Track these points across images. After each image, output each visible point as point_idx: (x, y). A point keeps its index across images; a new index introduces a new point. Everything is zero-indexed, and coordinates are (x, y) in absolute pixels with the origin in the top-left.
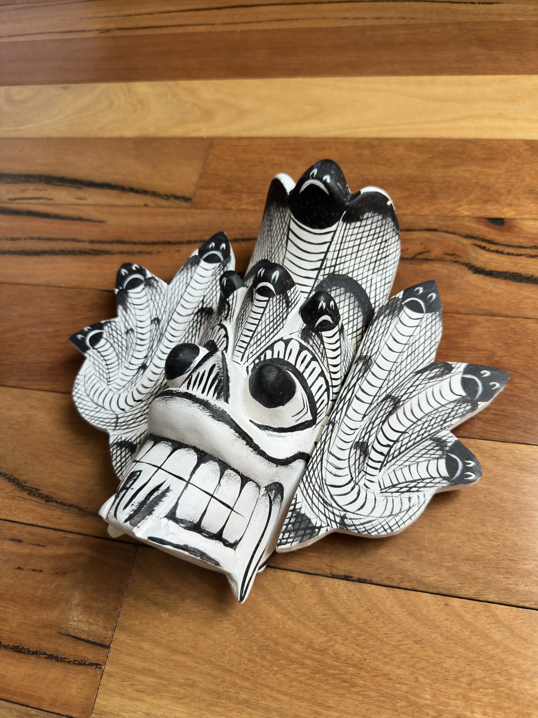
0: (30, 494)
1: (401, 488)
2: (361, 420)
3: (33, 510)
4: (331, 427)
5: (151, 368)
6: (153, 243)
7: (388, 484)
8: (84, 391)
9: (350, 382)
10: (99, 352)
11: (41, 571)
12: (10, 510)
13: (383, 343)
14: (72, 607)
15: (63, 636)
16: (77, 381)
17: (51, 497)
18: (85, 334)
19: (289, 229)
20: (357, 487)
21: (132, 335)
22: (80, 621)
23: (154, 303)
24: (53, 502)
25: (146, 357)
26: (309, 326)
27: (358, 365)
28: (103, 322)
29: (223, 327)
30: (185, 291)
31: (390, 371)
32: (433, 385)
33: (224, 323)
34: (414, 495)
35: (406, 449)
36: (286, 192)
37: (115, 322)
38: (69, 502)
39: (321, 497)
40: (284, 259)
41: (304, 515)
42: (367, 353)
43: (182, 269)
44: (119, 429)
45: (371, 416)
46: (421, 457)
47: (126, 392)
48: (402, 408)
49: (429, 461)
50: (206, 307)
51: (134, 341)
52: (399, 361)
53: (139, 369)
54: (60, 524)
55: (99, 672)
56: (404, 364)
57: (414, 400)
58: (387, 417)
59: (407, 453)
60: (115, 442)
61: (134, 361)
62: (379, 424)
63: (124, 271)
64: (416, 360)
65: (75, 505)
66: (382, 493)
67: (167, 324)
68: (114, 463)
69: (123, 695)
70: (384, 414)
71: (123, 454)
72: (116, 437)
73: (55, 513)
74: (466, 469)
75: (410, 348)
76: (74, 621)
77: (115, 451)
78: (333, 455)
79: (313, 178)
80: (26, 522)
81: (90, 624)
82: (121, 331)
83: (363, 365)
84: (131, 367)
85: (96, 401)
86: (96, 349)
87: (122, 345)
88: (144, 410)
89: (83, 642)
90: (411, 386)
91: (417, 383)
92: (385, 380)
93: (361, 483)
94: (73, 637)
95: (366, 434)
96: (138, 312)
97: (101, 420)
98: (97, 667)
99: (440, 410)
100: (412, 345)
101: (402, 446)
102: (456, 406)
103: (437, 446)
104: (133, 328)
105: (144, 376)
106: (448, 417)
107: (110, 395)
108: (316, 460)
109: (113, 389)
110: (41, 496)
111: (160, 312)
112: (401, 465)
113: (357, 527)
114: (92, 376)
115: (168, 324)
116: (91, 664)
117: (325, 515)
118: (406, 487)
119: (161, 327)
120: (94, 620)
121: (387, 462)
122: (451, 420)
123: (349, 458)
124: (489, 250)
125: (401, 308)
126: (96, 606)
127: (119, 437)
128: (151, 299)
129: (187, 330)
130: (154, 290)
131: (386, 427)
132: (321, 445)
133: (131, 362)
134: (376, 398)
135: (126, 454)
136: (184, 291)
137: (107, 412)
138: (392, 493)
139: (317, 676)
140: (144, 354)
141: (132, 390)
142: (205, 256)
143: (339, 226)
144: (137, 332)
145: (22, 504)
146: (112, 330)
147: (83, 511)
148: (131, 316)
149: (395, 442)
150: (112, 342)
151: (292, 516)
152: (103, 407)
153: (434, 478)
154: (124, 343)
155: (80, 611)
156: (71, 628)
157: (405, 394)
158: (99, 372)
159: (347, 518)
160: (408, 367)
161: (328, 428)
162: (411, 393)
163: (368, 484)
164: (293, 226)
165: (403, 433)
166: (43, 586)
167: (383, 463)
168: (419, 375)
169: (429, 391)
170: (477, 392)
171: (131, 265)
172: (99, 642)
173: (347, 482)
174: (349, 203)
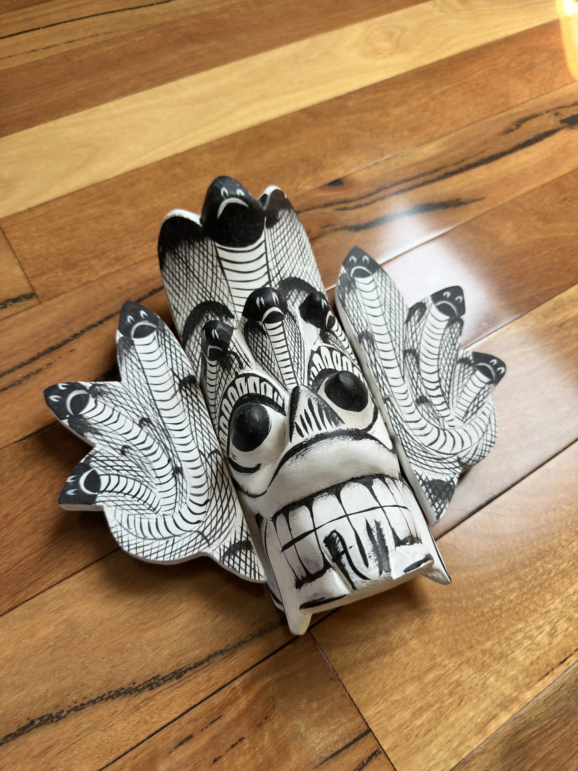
0: (152, 688)
1: (472, 410)
2: (403, 382)
3: (172, 700)
4: (388, 402)
5: (186, 466)
6: (33, 359)
7: (463, 414)
8: (135, 538)
9: (371, 360)
10: (110, 492)
11: (240, 740)
12: (146, 723)
13: (365, 315)
14: (304, 736)
15: (322, 766)
16: (115, 536)
17: (179, 670)
18: (76, 485)
19: (219, 259)
20: (446, 432)
21: (131, 451)
22: (323, 738)
23: (123, 407)
24: (186, 672)
25: (169, 461)
26: (322, 329)
27: (363, 343)
28: (82, 461)
29: (247, 376)
30: (146, 376)
31: (389, 332)
32: (424, 325)
33: (247, 370)
34: (483, 409)
35: (450, 380)
36: (197, 225)
37: (97, 452)
38: (204, 656)
39: (432, 458)
40: (229, 290)
41: (434, 481)
42: (361, 329)
43: (121, 359)
44: (214, 541)
45: (407, 374)
46: (463, 379)
47: (183, 505)
48: (421, 354)
49: (470, 378)
50: (184, 378)
51: (141, 455)
52: (388, 321)
53: (174, 475)
54: (216, 684)
55: (382, 756)
56: (393, 321)
57: (423, 343)
58: (418, 367)
59: (453, 383)
60: (222, 555)
61: (160, 473)
62: (418, 377)
63: (53, 398)
64: (397, 313)
65: (212, 653)
66: (465, 422)
67: (159, 418)
68: (242, 572)
69: (418, 749)
70: (414, 366)
71: (243, 557)
72: (218, 549)
73: (199, 679)
74: (495, 367)
75: (386, 307)
76: (318, 744)
77: (231, 562)
78: (410, 422)
79: (227, 198)
80: (176, 716)
81: (334, 731)
82: (114, 456)
83: (367, 340)
84: (163, 480)
85: (160, 537)
86: (104, 491)
87: (130, 467)
88: (221, 506)
89: (344, 751)
90: (412, 334)
91: (413, 329)
92: (392, 341)
93: (447, 427)
94: (331, 757)
95: (416, 389)
96: (115, 427)
97: (186, 547)
98: (376, 756)
99: (444, 338)
100: (385, 304)
101: (446, 381)
102: (451, 329)
103: (465, 364)
104: (125, 444)
105: (187, 479)
106: (453, 340)
107: (169, 520)
108: (403, 435)
109: (166, 513)
110: (165, 679)
111: (140, 412)
112: (458, 394)
113: (473, 459)
114: (128, 518)
115: (161, 417)
116: (370, 759)
117: (446, 468)
118: (474, 407)
119: (155, 424)
120: (335, 724)
121: (448, 399)
122: (457, 341)
123: (422, 416)
124: (350, 209)
125: (353, 281)
126: (324, 712)
127: (222, 547)
128: (116, 405)
129: (187, 410)
130: (111, 396)
131: (424, 375)
132: (395, 420)
133: (159, 476)
134: (398, 358)
135: (246, 556)
136: (144, 377)
137: (183, 536)
138: (470, 418)
140: (164, 460)
141: (188, 499)
142: (133, 333)
143: (266, 234)
144: (134, 445)
145: (153, 705)
146: (102, 461)
147: (227, 651)
148: (110, 435)
149: (439, 381)
150: (116, 472)
151: (427, 488)
152: (175, 536)
153: (484, 388)
154: (130, 464)
155: (315, 731)
156: (322, 753)
157: (413, 342)
158: (133, 509)
159: (461, 459)
160: (397, 321)
161: (387, 405)
162: (416, 339)
163: (451, 423)
164: (222, 254)
165: (438, 371)
166: (257, 749)
167: (446, 402)
168: (409, 323)
169: (425, 329)
170: (452, 310)
171: (56, 387)
172: (358, 735)
173: (437, 433)
174: (265, 208)
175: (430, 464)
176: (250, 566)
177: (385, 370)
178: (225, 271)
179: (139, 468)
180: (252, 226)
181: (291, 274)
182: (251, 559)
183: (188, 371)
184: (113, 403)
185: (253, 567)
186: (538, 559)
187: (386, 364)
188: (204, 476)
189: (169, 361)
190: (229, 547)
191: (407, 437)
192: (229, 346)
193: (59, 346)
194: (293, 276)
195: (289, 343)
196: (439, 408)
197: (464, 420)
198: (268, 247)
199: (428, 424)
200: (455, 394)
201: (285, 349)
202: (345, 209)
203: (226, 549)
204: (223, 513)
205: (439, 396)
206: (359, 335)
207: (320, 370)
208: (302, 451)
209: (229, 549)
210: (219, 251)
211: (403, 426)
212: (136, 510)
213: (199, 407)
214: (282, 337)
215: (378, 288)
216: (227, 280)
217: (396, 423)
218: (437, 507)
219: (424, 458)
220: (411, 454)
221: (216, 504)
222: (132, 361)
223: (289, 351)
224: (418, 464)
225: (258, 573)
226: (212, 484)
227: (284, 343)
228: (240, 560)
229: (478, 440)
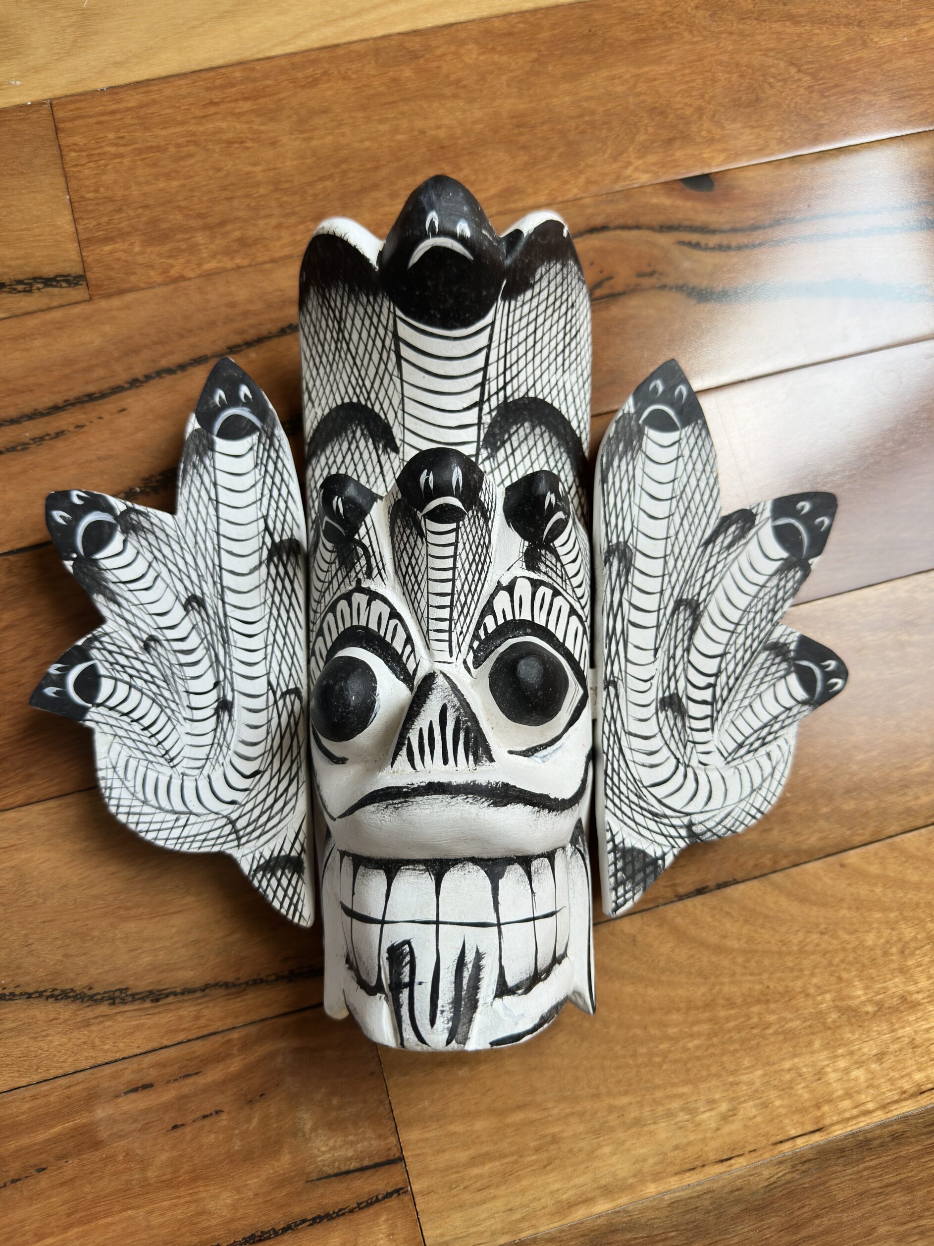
0: (114, 1003)
1: (751, 744)
2: (652, 659)
3: (138, 1028)
4: (612, 689)
5: (240, 702)
6: (56, 409)
7: (732, 746)
8: (131, 797)
9: (612, 602)
10: (111, 709)
11: (217, 1112)
12: (94, 1047)
13: (635, 510)
14: (307, 1136)
15: (318, 1182)
16: (102, 784)
17: (158, 991)
18: (60, 681)
19: (397, 338)
20: (689, 770)
21: (159, 649)
22: (333, 1148)
23: (166, 565)
24: (167, 996)
25: (216, 684)
26: (533, 543)
27: (611, 565)
28: (80, 643)
29: (374, 596)
30: (218, 518)
31: (665, 556)
32: (736, 557)
33: (375, 585)
34: (772, 748)
35: (737, 679)
36: (371, 265)
37: (106, 634)
38: (198, 984)
39: (645, 810)
40: (403, 399)
41: (633, 849)
42: (618, 537)
43: (185, 471)
44: (247, 842)
45: (666, 647)
46: (761, 683)
47: (217, 766)
48: (706, 614)
49: (774, 685)
50: (281, 541)
51: (174, 661)
52: (672, 532)
53: (217, 712)
54: (206, 1026)
55: (406, 1198)
56: (681, 536)
57: (719, 594)
58: (691, 638)
59: (740, 686)
60: (254, 867)
61: (196, 701)
62: (683, 656)
63: (58, 516)
64: (696, 521)
65: (212, 982)
66: (728, 763)
67: (220, 602)
68: (276, 904)
69: (461, 1206)
70: (684, 635)
71: (284, 882)
72: (250, 857)
73: (183, 1012)
74: (828, 676)
75: (681, 504)
76: (324, 1153)
77: (264, 883)
78: (636, 736)
79: (434, 235)
80: (138, 1051)
81: (352, 1143)
82: (131, 649)
83: (620, 562)
84: (198, 715)
85: (169, 807)
86: (102, 704)
87: (152, 676)
88: (276, 788)
89: (356, 1174)
90: (706, 571)
91: (712, 563)
92: (663, 575)
93: (694, 763)
94: (336, 1175)
95: (669, 679)
96: (145, 597)
97: (203, 837)
98: (399, 1195)
99: (761, 595)
100: (681, 497)
101: (729, 677)
102: (780, 580)
103: (777, 656)
104: (154, 633)
105: (236, 724)
106: (776, 603)
107: (189, 785)
108: (614, 755)
109: (188, 772)
110: (136, 997)
111: (192, 582)
112: (739, 708)
113: (714, 831)
114: (127, 761)
115: (224, 602)
116: (388, 1195)
117: (663, 834)
118: (758, 739)
119: (211, 612)
120: (356, 1135)
121: (718, 712)
122: (782, 607)
123: (661, 730)
124: (707, 248)
125: (641, 433)
126: (347, 1114)
127: (258, 856)
128: (155, 558)
129: (269, 602)
130: (151, 538)
131: (694, 656)
132: (610, 726)
133: (193, 705)
134: (662, 612)
135: (290, 881)
136: (214, 519)
137: (204, 818)
138: (741, 757)
139: (715, 1040)
140: (208, 681)
141: (228, 759)
142: (217, 426)
143: (499, 312)
144: (167, 640)
145: (109, 1026)
146: (110, 652)
147: (234, 985)
148: (134, 609)
149: (717, 675)
150: (126, 678)
151: (616, 859)
152: (191, 813)
153: (790, 709)
154: (153, 670)
155: (325, 1135)
156: (324, 1166)
157: (702, 588)
158: (138, 749)
159: (694, 824)
160: (690, 538)
161: (608, 694)
162: (710, 583)
163: (704, 758)
164: (404, 331)
165: (722, 656)
166: (236, 1132)
167: (712, 716)
168: (711, 546)
169: (735, 569)
170: (801, 542)
171: (66, 494)
172: (383, 1159)
173: (673, 769)
174: (508, 262)
175: (639, 818)
176: (291, 899)
177: (630, 626)
178: (404, 363)
179: (165, 681)
180: (473, 295)
181: (528, 390)
182: (295, 889)
183: (292, 530)
184: (152, 552)
185: (295, 901)
186: (758, 1002)
187: (636, 616)
188: (265, 728)
189: (265, 501)
190: (268, 858)
191: (618, 761)
192: (357, 532)
193: (103, 395)
194: (531, 394)
195: (459, 565)
196: (696, 724)
197: (729, 758)
198: (496, 337)
199: (665, 748)
200: (735, 706)
201: (449, 575)
202: (697, 246)
203: (262, 861)
204: (276, 801)
205: (704, 702)
206: (609, 546)
207: (501, 621)
208: (397, 801)
209: (267, 862)
210: (400, 324)
211: (619, 740)
212: (143, 752)
213: (291, 604)
214: (450, 551)
215: (681, 459)
216: (402, 380)
217: (610, 731)
218: (619, 894)
219: (633, 806)
220: (614, 793)
221: (269, 783)
222: (202, 482)
223: (453, 580)
224: (619, 813)
225: (301, 913)
226: (272, 747)
227: (449, 563)
228: (279, 884)
229: (737, 800)
